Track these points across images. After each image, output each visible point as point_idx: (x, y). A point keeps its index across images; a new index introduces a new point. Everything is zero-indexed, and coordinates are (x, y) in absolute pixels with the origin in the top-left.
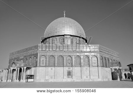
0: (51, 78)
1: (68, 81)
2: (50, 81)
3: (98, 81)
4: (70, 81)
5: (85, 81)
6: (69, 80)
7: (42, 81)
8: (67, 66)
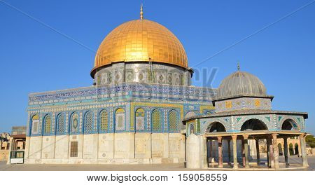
0: (46, 156)
1: (69, 163)
2: (42, 163)
3: (123, 163)
4: (73, 163)
5: (100, 163)
6: (72, 161)
7: (32, 161)
8: (69, 133)
